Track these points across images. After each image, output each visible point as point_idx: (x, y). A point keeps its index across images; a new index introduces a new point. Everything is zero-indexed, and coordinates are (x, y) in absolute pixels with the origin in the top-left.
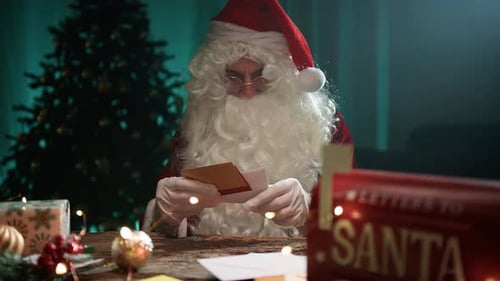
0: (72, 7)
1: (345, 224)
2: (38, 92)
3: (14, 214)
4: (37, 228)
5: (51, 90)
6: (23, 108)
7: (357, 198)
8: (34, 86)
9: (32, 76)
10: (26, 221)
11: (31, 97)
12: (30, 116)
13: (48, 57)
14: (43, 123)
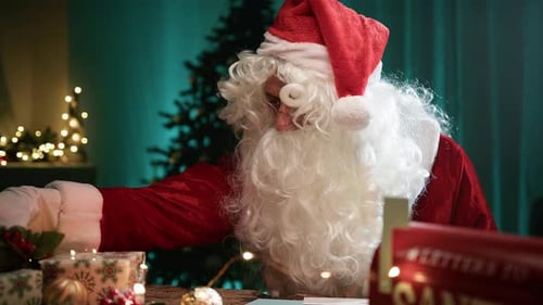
0: (210, 39)
1: (405, 287)
2: (174, 133)
3: (82, 265)
4: (103, 280)
5: (186, 129)
6: (157, 150)
7: (418, 258)
8: (170, 126)
9: (168, 116)
10: (93, 274)
11: (167, 137)
12: (163, 158)
13: (183, 94)
14: (177, 165)
